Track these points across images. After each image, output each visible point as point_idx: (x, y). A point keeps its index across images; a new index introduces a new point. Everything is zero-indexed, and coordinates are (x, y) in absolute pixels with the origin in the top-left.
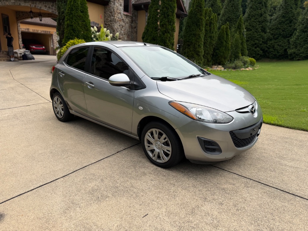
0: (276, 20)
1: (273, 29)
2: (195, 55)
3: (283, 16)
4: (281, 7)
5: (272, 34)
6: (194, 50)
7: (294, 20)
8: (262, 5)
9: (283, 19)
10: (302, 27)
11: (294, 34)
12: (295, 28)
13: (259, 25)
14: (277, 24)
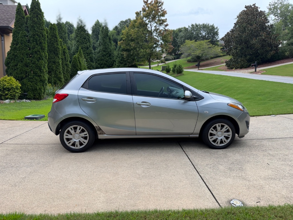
0: (99, 53)
1: (99, 60)
2: (58, 82)
3: (104, 50)
4: (100, 43)
5: (99, 64)
6: (56, 77)
7: (112, 54)
8: (87, 40)
9: (104, 53)
10: (119, 60)
11: (114, 65)
12: (114, 60)
13: (87, 56)
14: (101, 56)
